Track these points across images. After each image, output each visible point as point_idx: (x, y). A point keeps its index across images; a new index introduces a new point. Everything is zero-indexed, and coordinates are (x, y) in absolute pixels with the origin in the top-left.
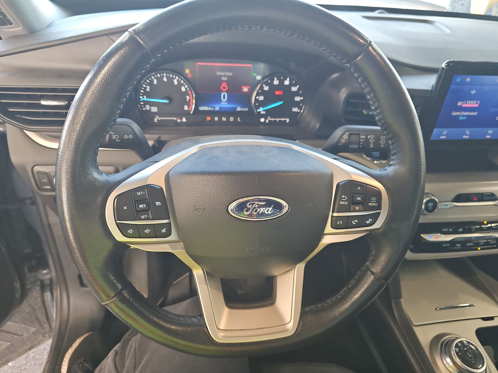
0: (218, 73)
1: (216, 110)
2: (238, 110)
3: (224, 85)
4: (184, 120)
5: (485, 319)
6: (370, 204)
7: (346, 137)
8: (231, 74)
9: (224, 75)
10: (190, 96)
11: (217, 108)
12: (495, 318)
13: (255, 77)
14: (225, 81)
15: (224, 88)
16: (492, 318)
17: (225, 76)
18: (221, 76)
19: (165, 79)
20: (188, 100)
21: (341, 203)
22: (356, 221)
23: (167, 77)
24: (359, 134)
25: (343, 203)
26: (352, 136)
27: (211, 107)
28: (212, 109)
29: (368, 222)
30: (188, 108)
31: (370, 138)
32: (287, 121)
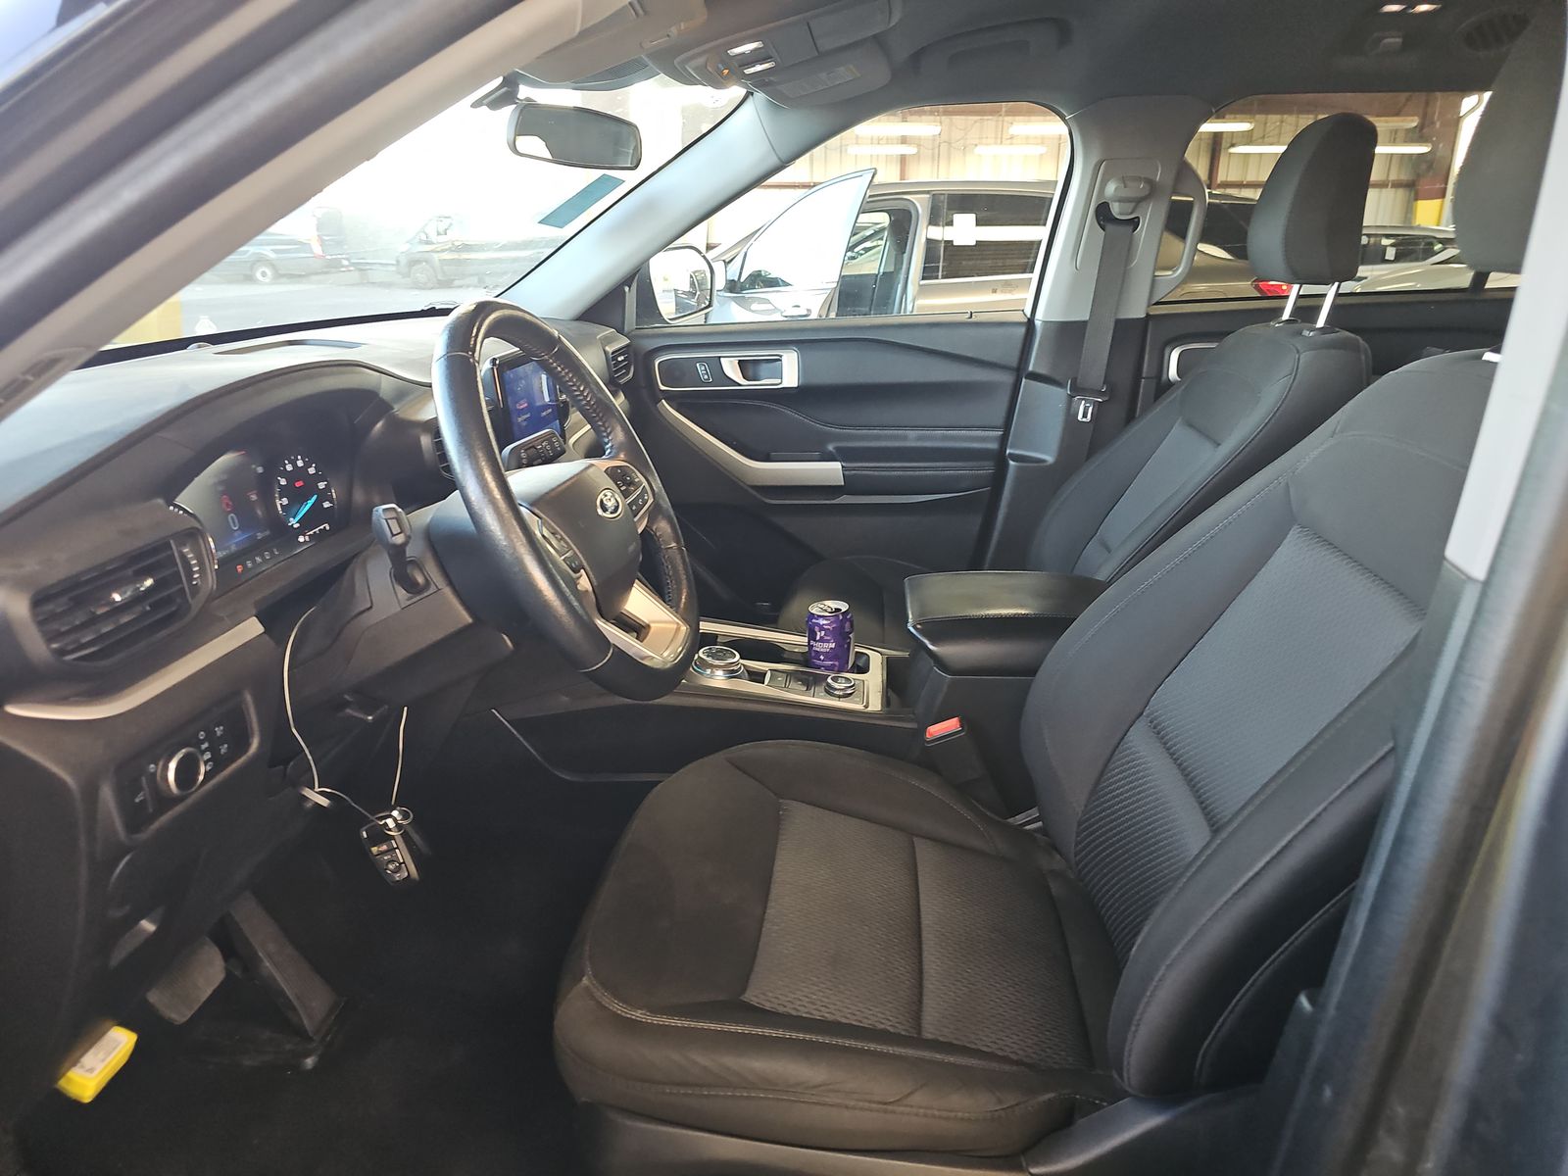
2: (259, 538)
6: (636, 481)
7: (524, 455)
22: (640, 500)
24: (534, 447)
25: (623, 489)
26: (528, 451)
32: (328, 528)
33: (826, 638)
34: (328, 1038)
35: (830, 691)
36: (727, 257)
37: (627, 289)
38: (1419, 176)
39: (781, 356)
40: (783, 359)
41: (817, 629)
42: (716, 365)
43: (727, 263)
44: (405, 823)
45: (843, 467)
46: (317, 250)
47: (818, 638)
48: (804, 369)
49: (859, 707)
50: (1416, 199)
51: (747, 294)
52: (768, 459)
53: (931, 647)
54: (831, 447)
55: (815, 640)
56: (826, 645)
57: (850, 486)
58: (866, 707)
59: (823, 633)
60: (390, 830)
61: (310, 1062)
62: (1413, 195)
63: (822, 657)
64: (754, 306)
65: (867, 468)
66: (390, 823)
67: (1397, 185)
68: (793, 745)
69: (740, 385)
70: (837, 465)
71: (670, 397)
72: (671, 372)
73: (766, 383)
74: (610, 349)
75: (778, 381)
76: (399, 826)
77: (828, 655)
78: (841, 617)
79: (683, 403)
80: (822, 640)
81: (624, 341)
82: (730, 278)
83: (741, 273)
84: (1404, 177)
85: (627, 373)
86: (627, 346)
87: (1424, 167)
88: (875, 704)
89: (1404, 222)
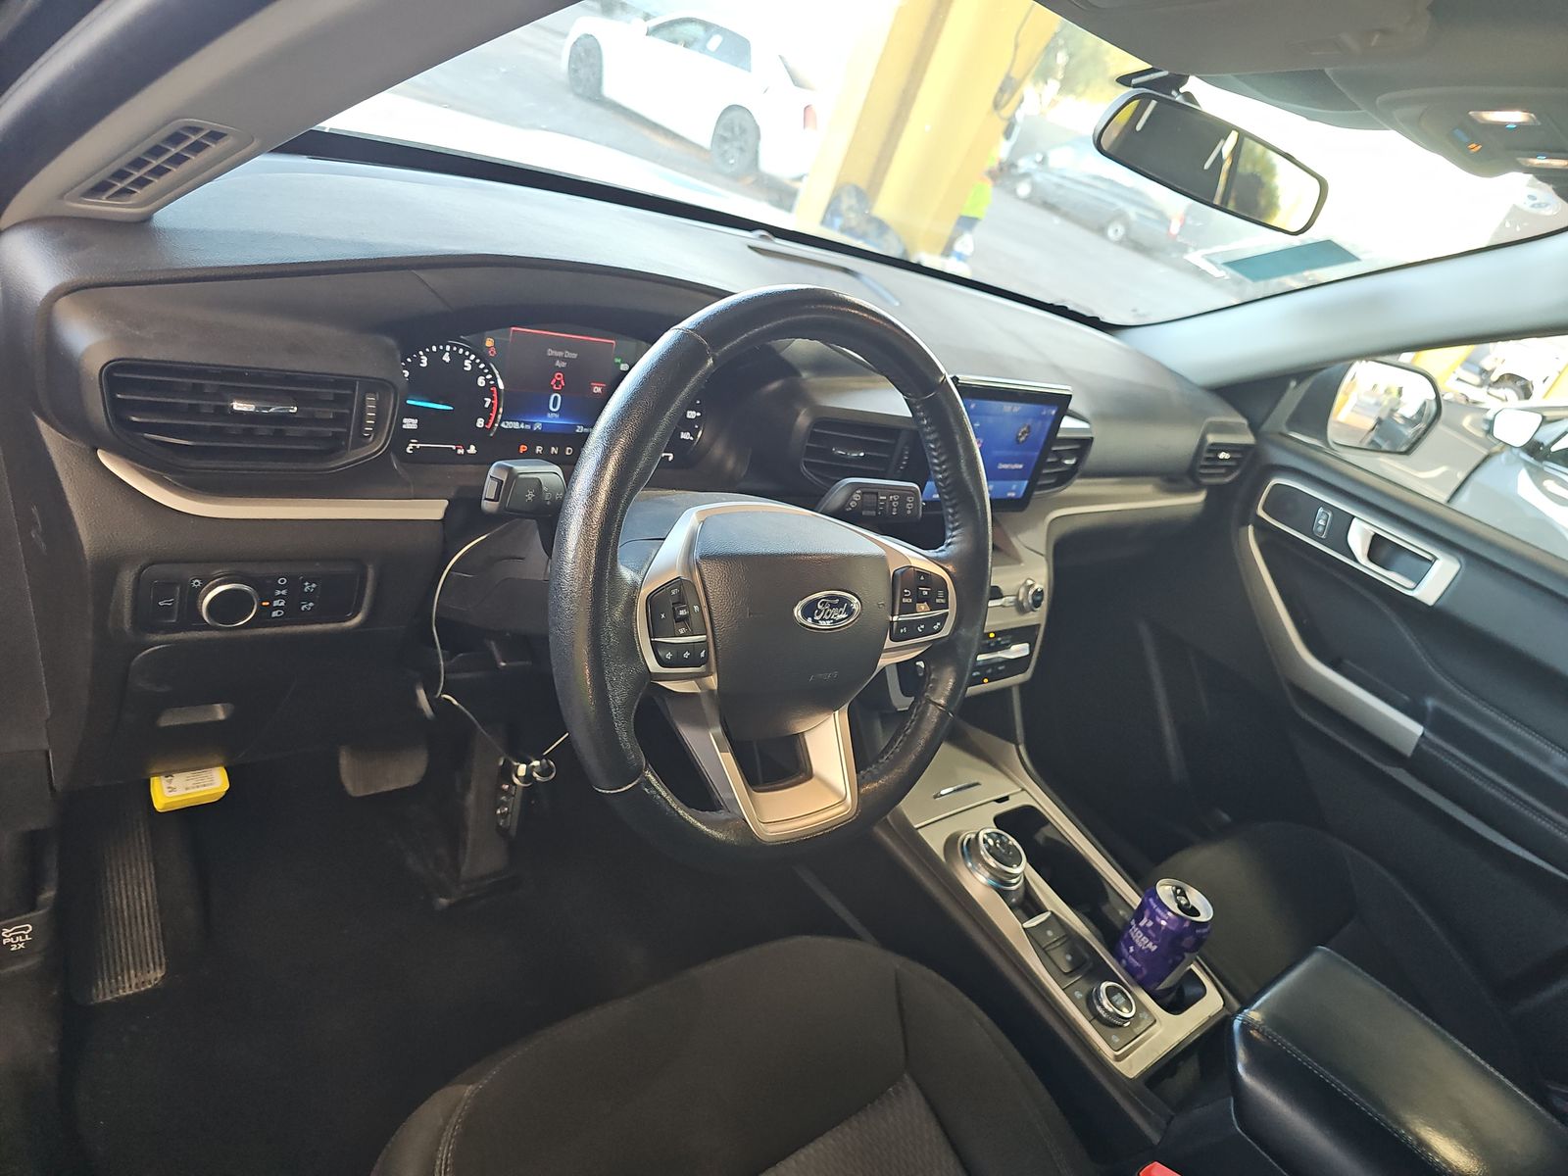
0: (551, 352)
1: (535, 429)
2: (578, 431)
3: (559, 376)
4: (472, 450)
5: (999, 801)
6: (938, 601)
7: (857, 497)
8: (575, 356)
9: (560, 357)
10: (492, 399)
11: (538, 426)
12: (1010, 798)
13: (619, 364)
14: (560, 370)
15: (558, 383)
16: (1006, 799)
17: (563, 359)
18: (555, 358)
19: (446, 358)
20: (487, 405)
21: (904, 600)
22: (922, 627)
23: (451, 352)
24: (877, 494)
25: (907, 601)
26: (865, 495)
27: (520, 423)
28: (528, 427)
29: (936, 627)
30: (486, 423)
31: (893, 500)
32: (670, 459)
33: (1150, 932)
34: (471, 895)
35: (1090, 1003)
36: (1549, 414)
37: (1293, 384)
39: (1436, 559)
40: (1437, 565)
41: (1147, 913)
42: (1344, 522)
43: (1545, 421)
44: (539, 778)
45: (1423, 735)
46: (1175, 228)
47: (1142, 924)
48: (1454, 589)
49: (1108, 1052)
51: (1550, 467)
52: (1335, 665)
53: (1240, 1069)
54: (1430, 703)
55: (1137, 922)
56: (1145, 940)
57: (1419, 762)
58: (1118, 1059)
59: (1150, 924)
60: (517, 776)
61: (443, 901)
63: (1132, 949)
64: (1549, 484)
65: (1456, 758)
66: (522, 769)
68: (981, 1024)
69: (1356, 560)
70: (1417, 729)
71: (1262, 527)
72: (1283, 503)
73: (1393, 579)
74: (1211, 439)
75: (1411, 584)
76: (528, 777)
77: (1140, 953)
78: (1187, 925)
79: (1273, 543)
80: (1144, 930)
81: (1248, 439)
82: (1539, 437)
83: (1559, 439)
85: (1225, 475)
86: (1246, 448)
88: (1133, 1066)
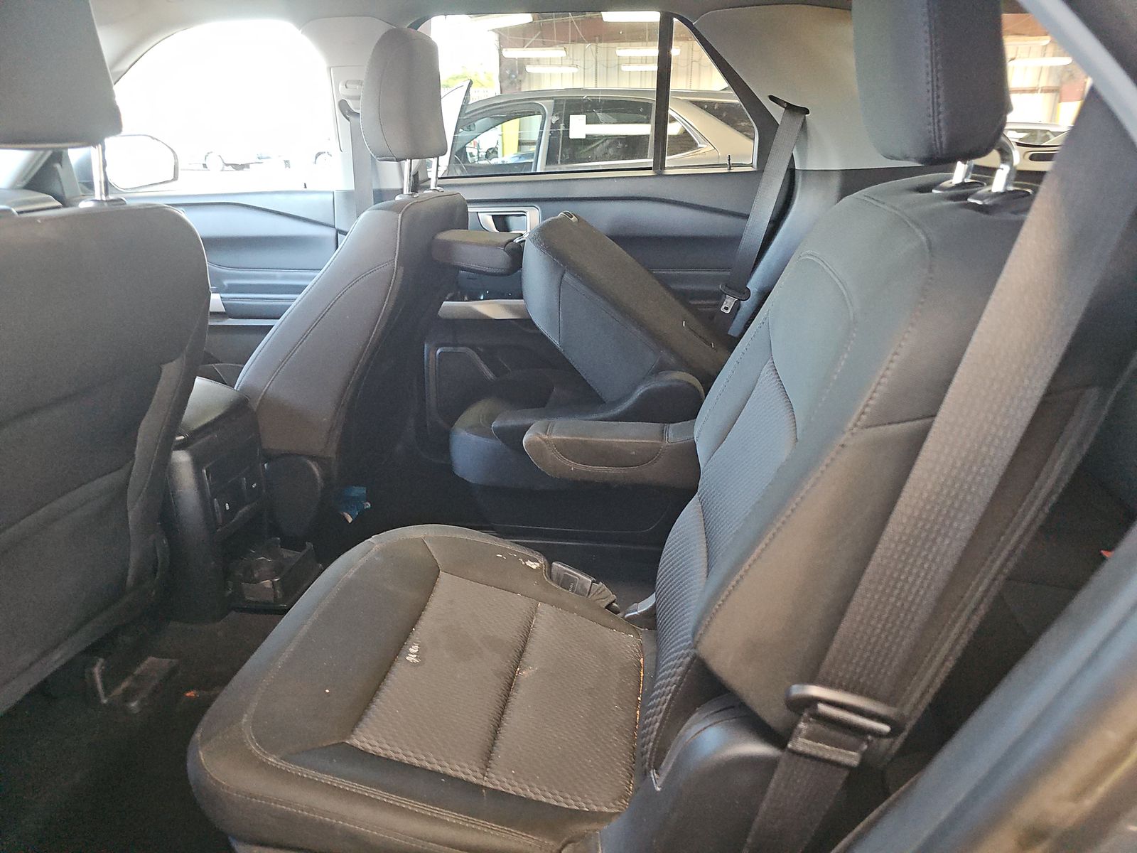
38: (1062, 83)
45: (221, 298)
50: (1060, 102)
62: (1058, 98)
67: (1047, 90)
84: (1052, 84)
87: (1067, 75)
89: (1051, 121)
